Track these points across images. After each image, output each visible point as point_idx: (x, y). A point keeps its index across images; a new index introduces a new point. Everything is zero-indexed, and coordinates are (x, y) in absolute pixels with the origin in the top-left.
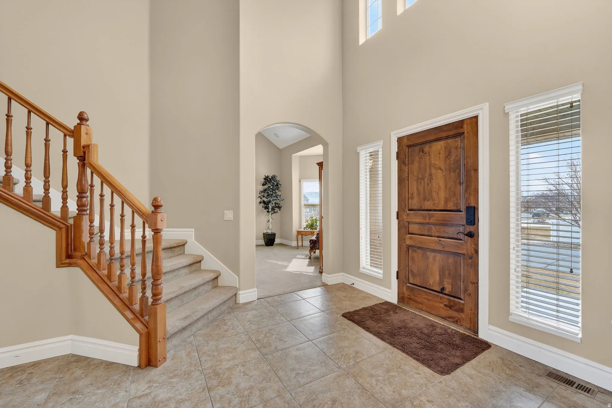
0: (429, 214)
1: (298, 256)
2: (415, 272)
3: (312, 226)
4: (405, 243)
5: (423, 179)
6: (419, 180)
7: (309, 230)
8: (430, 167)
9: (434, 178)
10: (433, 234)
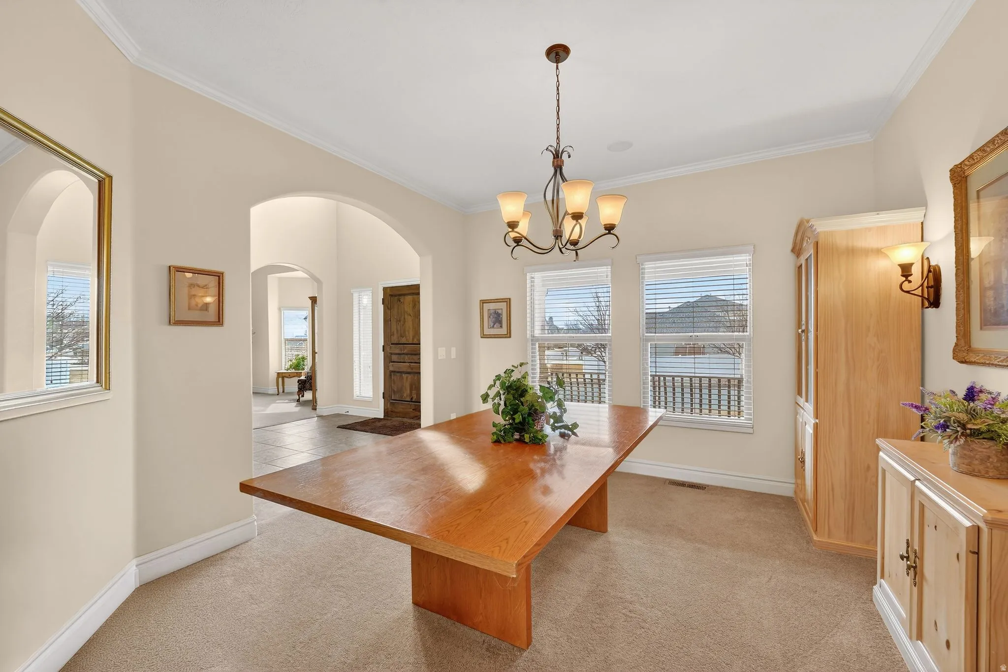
0: (404, 346)
1: (277, 402)
2: (395, 390)
3: (298, 366)
4: (389, 369)
5: (400, 321)
6: (398, 321)
7: (293, 371)
8: (404, 313)
9: (406, 320)
10: (406, 361)
